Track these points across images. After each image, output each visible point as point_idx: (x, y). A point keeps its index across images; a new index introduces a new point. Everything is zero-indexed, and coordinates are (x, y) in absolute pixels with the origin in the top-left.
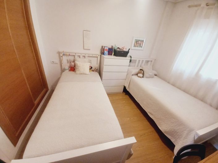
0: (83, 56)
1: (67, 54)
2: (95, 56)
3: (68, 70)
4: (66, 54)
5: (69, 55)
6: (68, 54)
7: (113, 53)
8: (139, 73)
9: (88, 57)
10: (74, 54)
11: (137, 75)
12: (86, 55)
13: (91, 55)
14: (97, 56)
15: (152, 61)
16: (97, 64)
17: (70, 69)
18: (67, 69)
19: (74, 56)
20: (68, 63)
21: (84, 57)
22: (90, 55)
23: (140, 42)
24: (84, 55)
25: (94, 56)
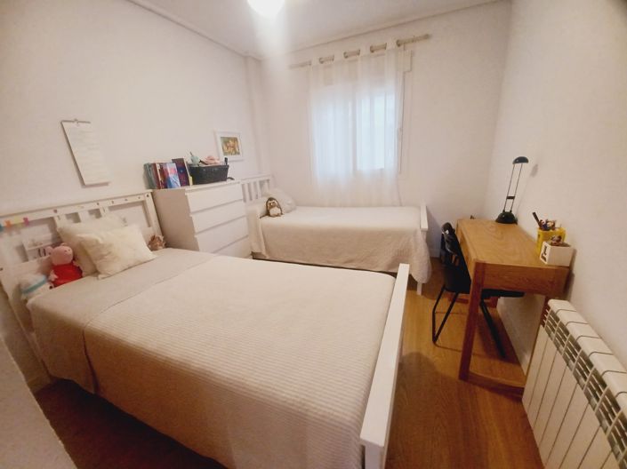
0: (91, 212)
1: (14, 220)
2: (136, 199)
3: (47, 286)
4: (8, 223)
5: (27, 223)
6: (20, 220)
7: (190, 178)
8: (272, 207)
9: (112, 208)
10: (50, 214)
11: (268, 214)
12: (104, 206)
13: (122, 202)
14: (142, 198)
15: (268, 180)
16: (149, 226)
17: (53, 276)
18: (41, 284)
19: (51, 221)
20: (26, 259)
21: (97, 213)
22: (117, 202)
23: (231, 143)
24: (94, 206)
25: (130, 200)
